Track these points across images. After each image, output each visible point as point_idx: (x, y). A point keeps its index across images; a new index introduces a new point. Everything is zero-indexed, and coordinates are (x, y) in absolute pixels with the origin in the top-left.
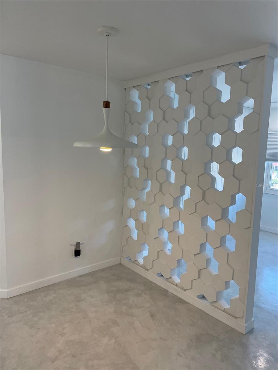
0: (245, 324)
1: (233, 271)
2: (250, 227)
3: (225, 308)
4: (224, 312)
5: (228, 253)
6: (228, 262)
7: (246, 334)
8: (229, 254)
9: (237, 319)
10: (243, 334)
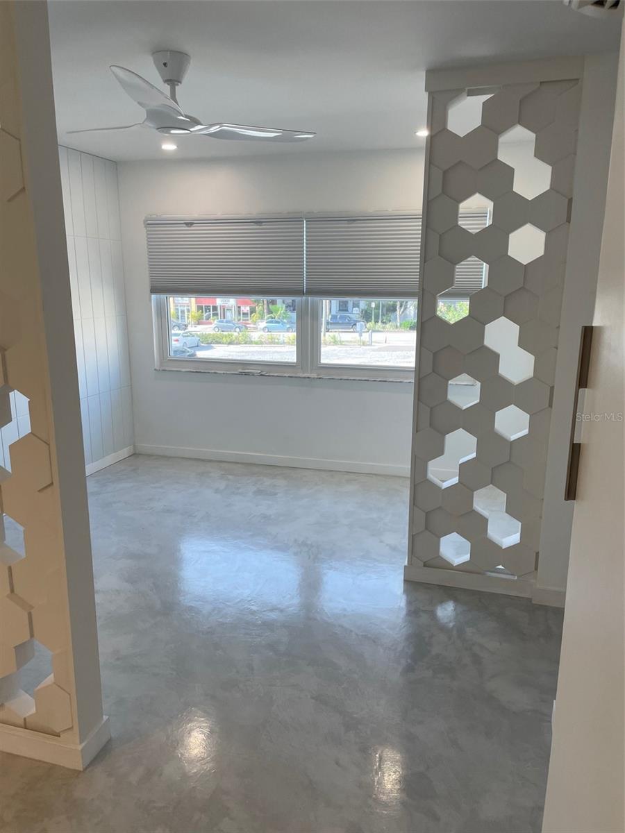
0: (81, 743)
1: (30, 615)
2: (52, 483)
3: (25, 716)
4: (26, 728)
5: (10, 569)
6: (12, 591)
7: (85, 769)
8: (12, 568)
9: (59, 736)
10: (79, 772)
